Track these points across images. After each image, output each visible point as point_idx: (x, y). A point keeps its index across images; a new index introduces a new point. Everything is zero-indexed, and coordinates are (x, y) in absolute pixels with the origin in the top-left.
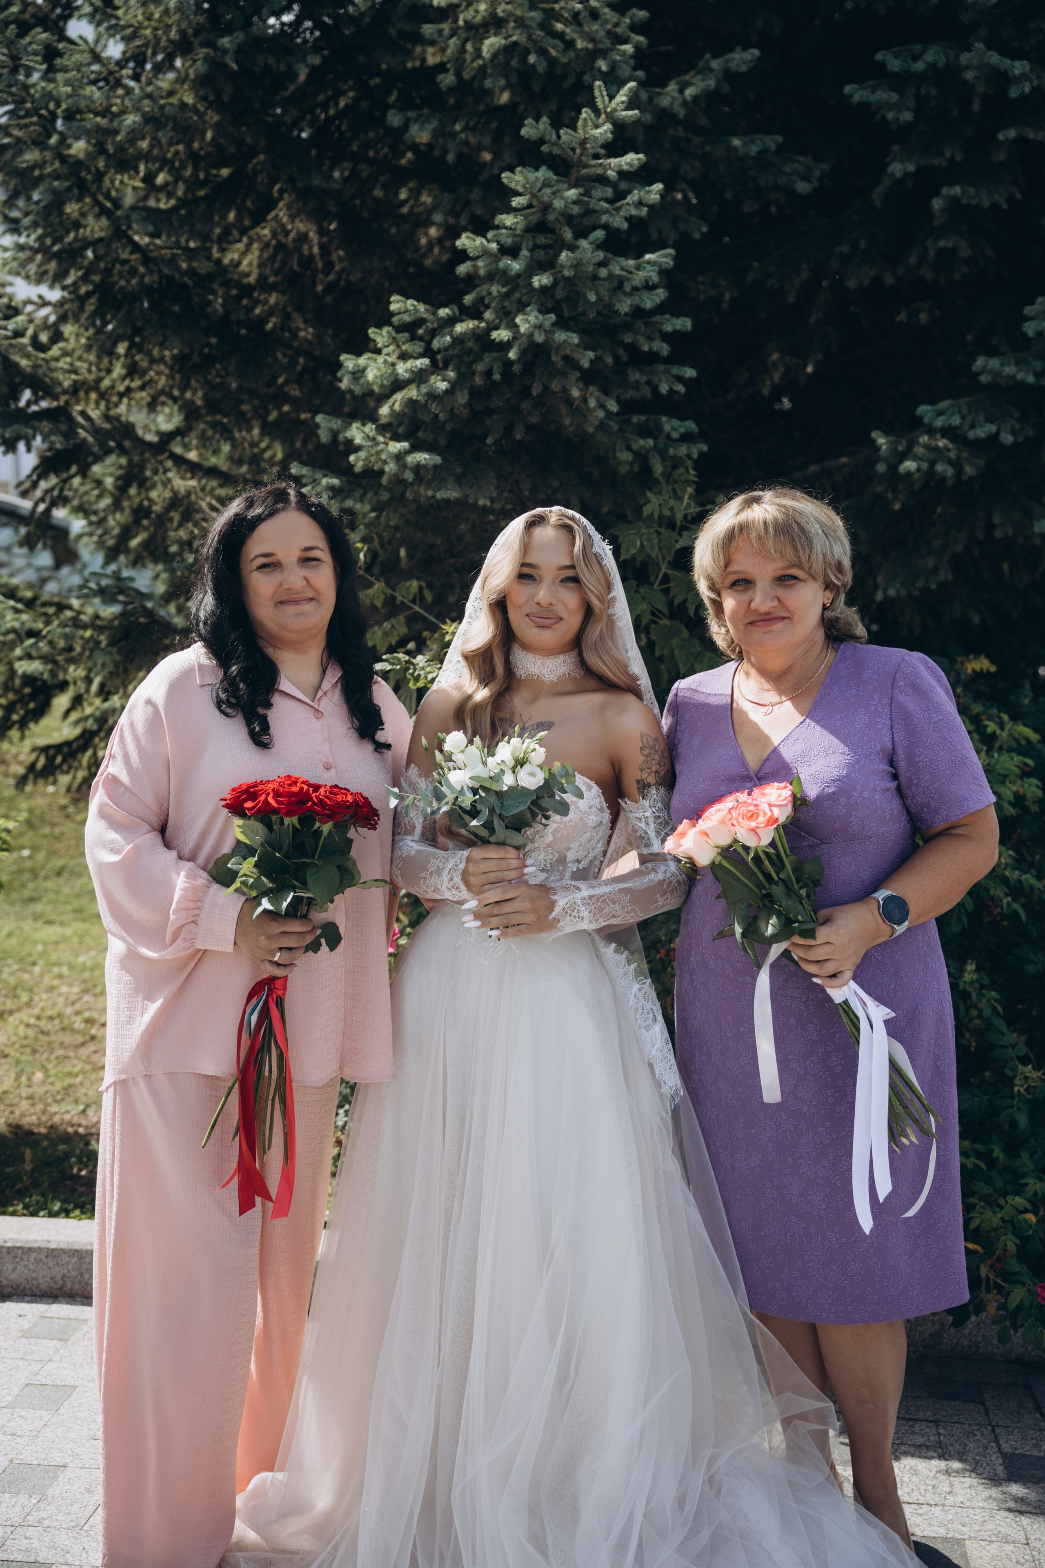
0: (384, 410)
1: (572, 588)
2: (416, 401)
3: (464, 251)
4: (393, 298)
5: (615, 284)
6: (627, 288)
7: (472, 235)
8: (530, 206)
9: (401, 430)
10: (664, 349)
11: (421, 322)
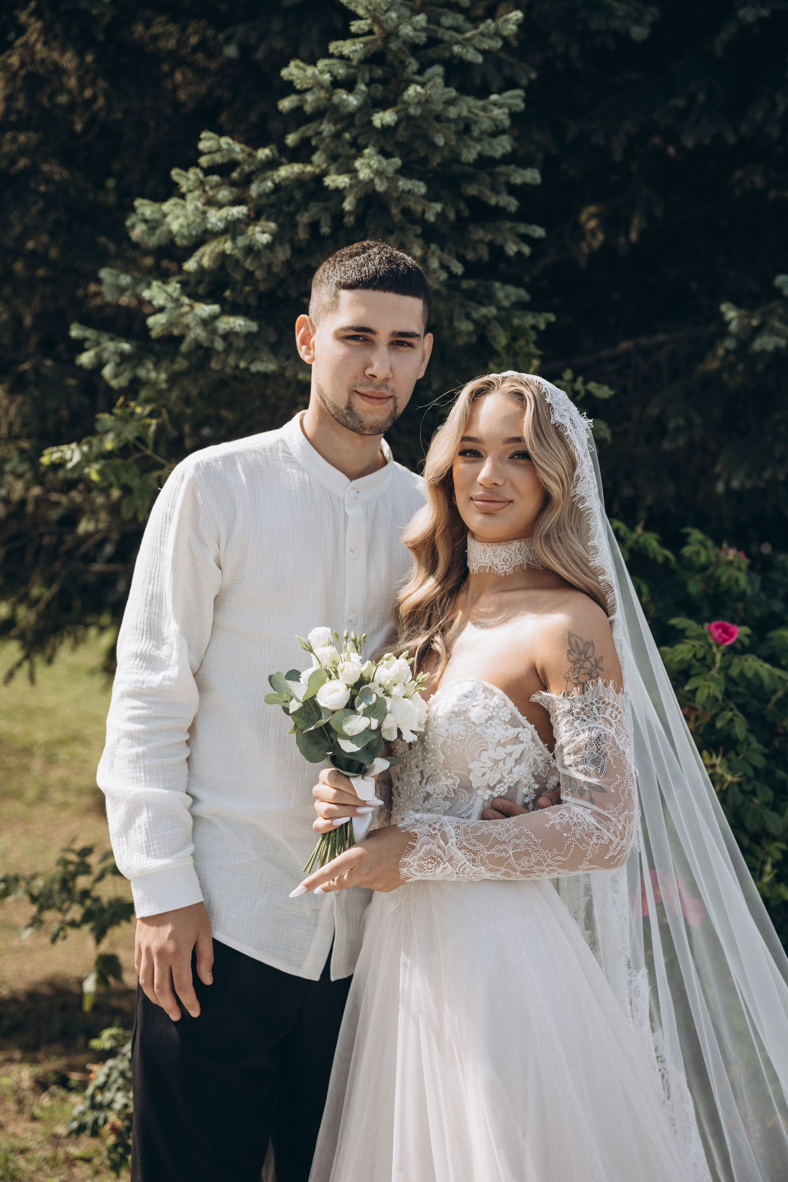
0: (190, 265)
1: (521, 466)
2: (230, 256)
3: (290, 83)
4: (203, 135)
5: (462, 126)
6: (476, 133)
7: (301, 64)
8: (370, 32)
9: (201, 290)
10: (512, 204)
11: (233, 164)
